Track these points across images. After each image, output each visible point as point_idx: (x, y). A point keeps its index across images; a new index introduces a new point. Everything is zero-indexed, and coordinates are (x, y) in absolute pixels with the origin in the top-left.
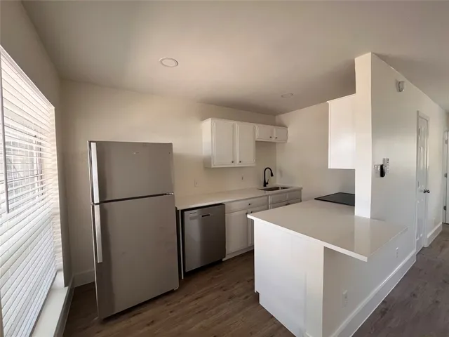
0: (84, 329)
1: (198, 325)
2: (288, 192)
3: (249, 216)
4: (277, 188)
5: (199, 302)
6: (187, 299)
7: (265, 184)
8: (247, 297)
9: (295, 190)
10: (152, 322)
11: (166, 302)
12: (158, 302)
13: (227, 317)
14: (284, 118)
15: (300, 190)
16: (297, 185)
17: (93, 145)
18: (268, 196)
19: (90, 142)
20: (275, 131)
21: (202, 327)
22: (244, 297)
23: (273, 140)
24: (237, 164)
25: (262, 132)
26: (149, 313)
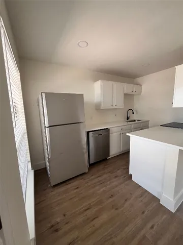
0: (44, 190)
1: (102, 190)
2: (141, 123)
3: (127, 134)
4: (135, 121)
5: (100, 179)
6: (93, 177)
7: (128, 118)
8: (125, 177)
9: (144, 122)
10: (78, 187)
11: (83, 178)
12: (78, 178)
13: (116, 186)
14: (139, 80)
15: (148, 121)
16: (145, 119)
17: (43, 95)
18: (131, 125)
19: (42, 93)
20: (135, 88)
21: (104, 190)
22: (123, 176)
23: (133, 93)
24: (114, 107)
25: (128, 88)
26: (75, 183)
